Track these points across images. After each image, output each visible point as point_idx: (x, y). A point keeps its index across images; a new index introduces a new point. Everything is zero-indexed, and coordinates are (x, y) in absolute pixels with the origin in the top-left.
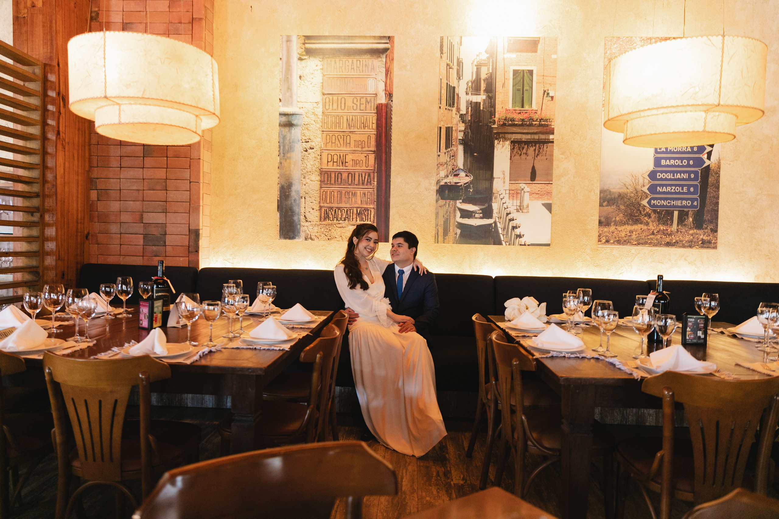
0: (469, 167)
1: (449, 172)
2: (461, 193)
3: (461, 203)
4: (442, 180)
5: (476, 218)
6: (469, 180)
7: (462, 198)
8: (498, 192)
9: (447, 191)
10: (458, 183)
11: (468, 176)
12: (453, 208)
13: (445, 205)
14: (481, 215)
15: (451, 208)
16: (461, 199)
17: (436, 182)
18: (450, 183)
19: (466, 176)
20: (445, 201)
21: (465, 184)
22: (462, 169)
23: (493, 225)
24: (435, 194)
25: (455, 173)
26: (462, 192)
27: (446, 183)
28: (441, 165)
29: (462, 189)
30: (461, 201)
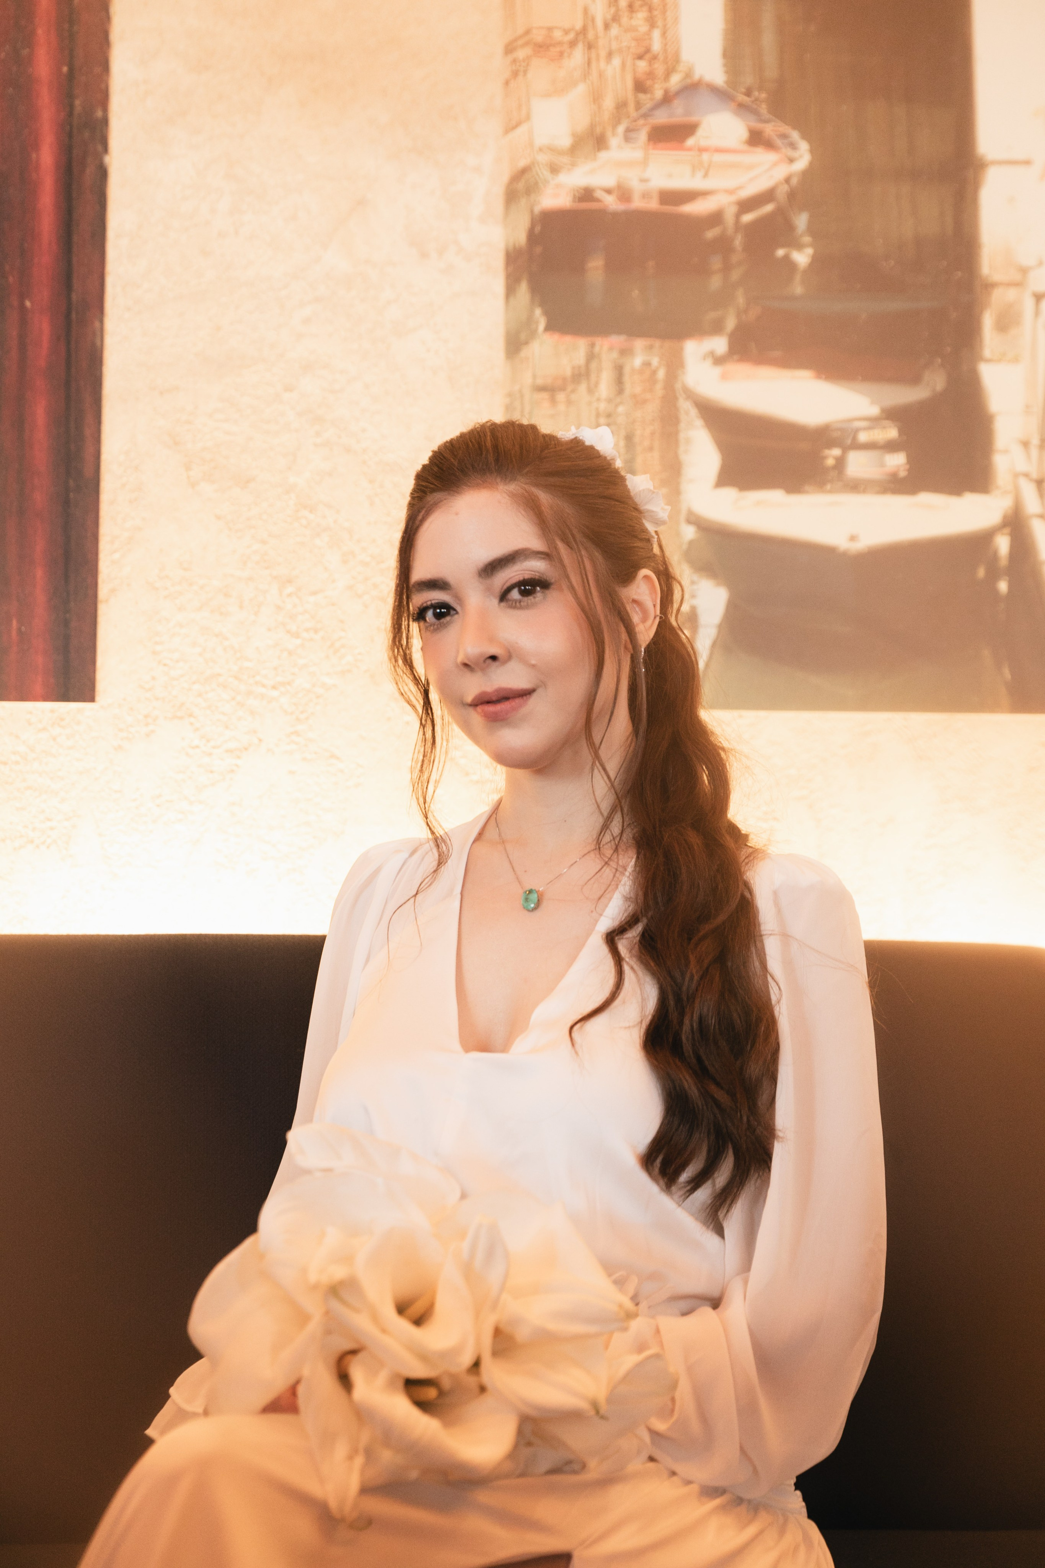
0: (771, 72)
1: (609, 103)
2: (715, 282)
3: (718, 361)
4: (554, 169)
5: (856, 486)
6: (780, 172)
7: (731, 323)
8: (1024, 271)
9: (596, 265)
10: (690, 196)
11: (769, 145)
12: (652, 408)
13: (581, 375)
14: (897, 461)
15: (639, 402)
16: (716, 329)
17: (499, 191)
18: (624, 193)
19: (756, 139)
20: (582, 344)
21: (746, 205)
22: (714, 90)
23: (1003, 544)
24: (499, 285)
25: (662, 117)
26: (727, 268)
27: (587, 194)
28: (542, 48)
29: (723, 245)
30: (719, 344)
